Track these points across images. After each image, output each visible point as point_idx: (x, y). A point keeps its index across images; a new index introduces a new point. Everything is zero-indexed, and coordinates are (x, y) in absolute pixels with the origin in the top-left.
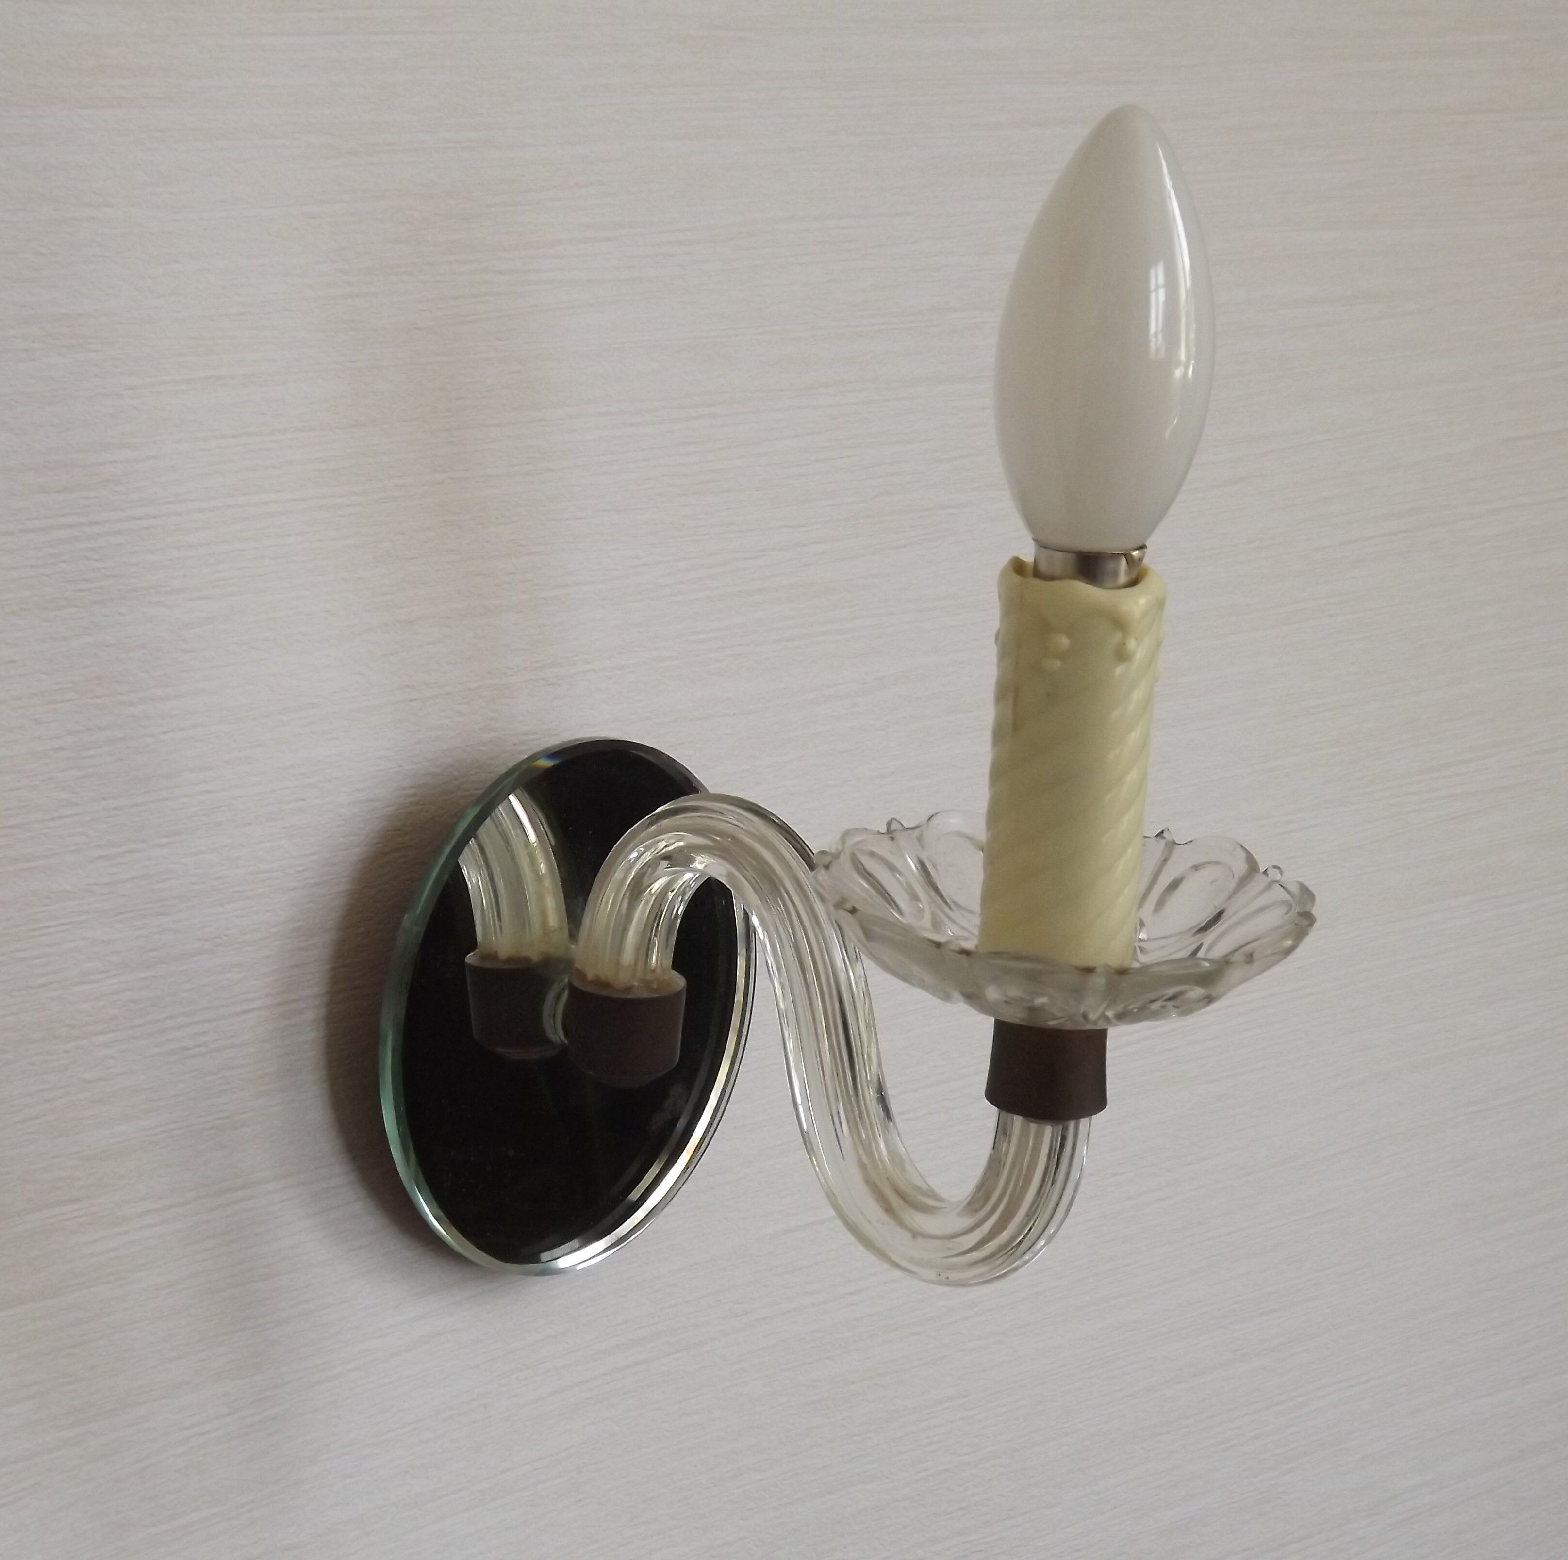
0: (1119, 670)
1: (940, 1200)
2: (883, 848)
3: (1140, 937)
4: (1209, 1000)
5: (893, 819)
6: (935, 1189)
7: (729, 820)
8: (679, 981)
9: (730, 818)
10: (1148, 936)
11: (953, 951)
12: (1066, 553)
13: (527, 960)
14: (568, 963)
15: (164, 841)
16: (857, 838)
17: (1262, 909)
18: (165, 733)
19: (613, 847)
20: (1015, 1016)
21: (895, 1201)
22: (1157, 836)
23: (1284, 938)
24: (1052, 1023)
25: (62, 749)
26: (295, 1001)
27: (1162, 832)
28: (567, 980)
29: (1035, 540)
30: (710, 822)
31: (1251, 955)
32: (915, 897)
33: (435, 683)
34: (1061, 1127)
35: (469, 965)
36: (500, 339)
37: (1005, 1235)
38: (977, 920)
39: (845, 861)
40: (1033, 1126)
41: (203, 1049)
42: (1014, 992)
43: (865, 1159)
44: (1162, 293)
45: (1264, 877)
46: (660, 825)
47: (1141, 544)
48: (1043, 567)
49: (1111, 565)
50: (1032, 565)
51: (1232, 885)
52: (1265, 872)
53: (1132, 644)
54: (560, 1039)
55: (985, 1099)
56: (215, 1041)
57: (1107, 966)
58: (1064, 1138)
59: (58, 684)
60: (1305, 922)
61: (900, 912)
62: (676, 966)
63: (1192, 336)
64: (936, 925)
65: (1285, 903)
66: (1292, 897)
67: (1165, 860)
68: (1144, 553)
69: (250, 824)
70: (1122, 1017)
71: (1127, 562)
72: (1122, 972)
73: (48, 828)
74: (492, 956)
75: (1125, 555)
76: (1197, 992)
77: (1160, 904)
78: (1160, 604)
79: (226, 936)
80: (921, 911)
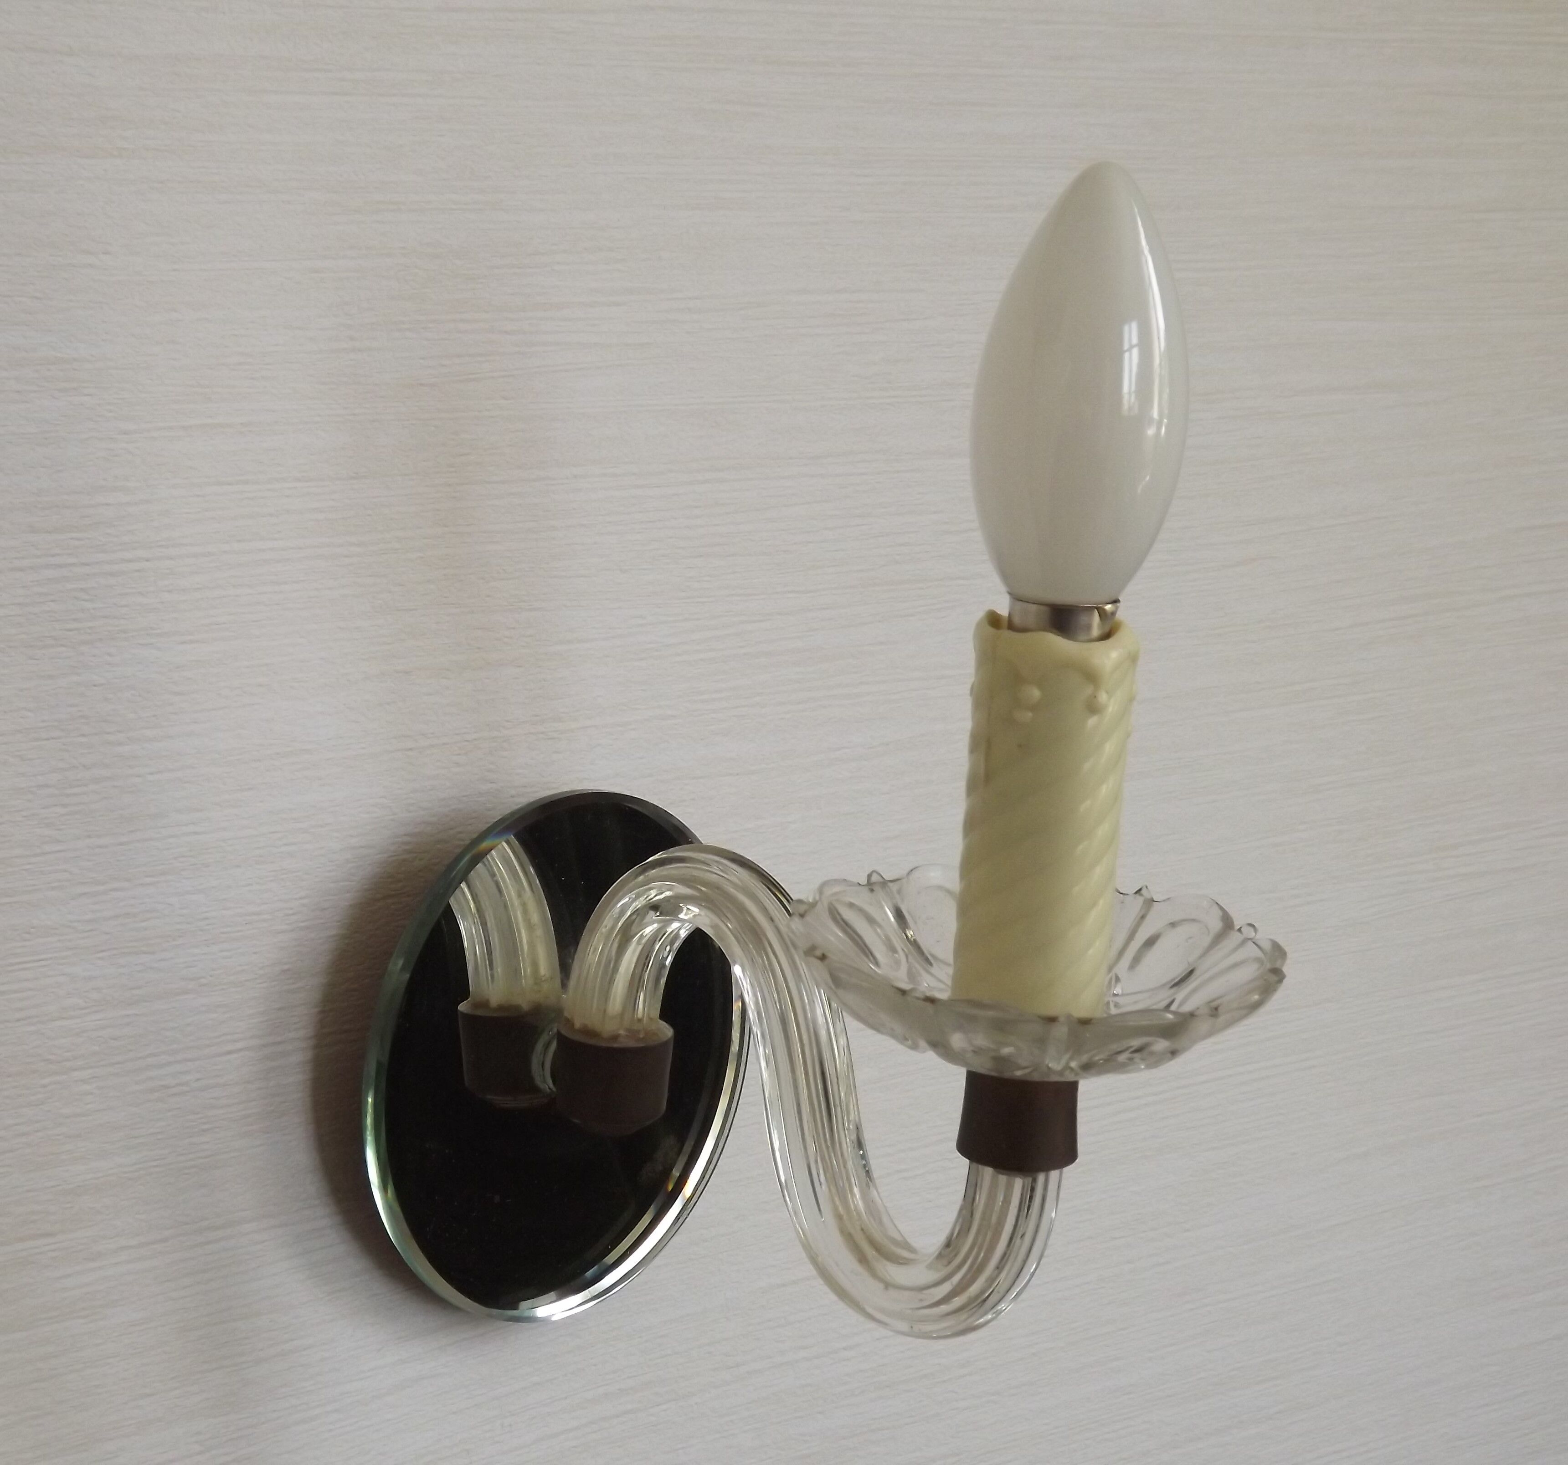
0: (1092, 721)
1: (911, 1250)
2: (862, 899)
3: (1115, 992)
4: (1174, 1053)
5: (873, 871)
6: (909, 1241)
7: (714, 871)
8: (667, 1031)
9: (715, 869)
10: (1122, 991)
11: (918, 998)
12: (1039, 606)
13: (517, 1008)
14: (558, 1011)
15: (148, 880)
16: (837, 889)
17: (1235, 965)
18: (151, 774)
19: (602, 898)
20: (984, 1066)
21: (870, 1252)
22: (1136, 893)
23: (1250, 992)
24: (1019, 1073)
25: (47, 786)
26: (279, 1043)
27: (1140, 890)
28: (555, 1030)
29: (1009, 593)
30: (696, 873)
31: (1216, 1009)
32: (894, 950)
33: (432, 733)
34: (1030, 1179)
35: (462, 1013)
36: (505, 398)
37: (974, 1289)
38: (951, 971)
39: (822, 910)
40: (1003, 1179)
41: (185, 1088)
42: (981, 1040)
43: (841, 1209)
44: (1135, 351)
45: (1238, 934)
46: (648, 875)
47: (1114, 598)
48: (1017, 620)
49: (1083, 619)
50: (1007, 619)
51: (1207, 940)
52: (1240, 930)
53: (1103, 697)
54: (549, 1086)
55: (957, 1151)
56: (198, 1080)
57: (1069, 1017)
58: (1033, 1189)
59: (43, 721)
60: (1274, 978)
61: (877, 963)
62: (663, 1016)
63: (1165, 396)
64: (912, 976)
65: (1258, 960)
66: (1263, 953)
67: (1143, 917)
68: (1117, 608)
69: (238, 866)
70: (1088, 1068)
71: (1100, 616)
72: (1085, 1022)
73: (29, 864)
74: (484, 1004)
75: (1097, 608)
76: (1161, 1045)
77: (1136, 960)
78: (1133, 659)
79: (211, 976)
80: (898, 963)
